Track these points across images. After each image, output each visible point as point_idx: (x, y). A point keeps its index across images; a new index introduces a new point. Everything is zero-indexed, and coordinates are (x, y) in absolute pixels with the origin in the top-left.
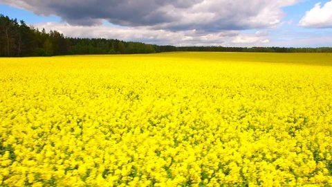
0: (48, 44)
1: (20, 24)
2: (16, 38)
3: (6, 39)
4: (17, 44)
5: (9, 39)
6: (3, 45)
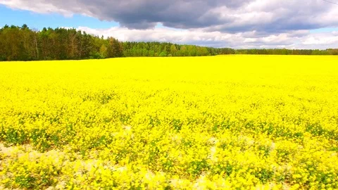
0: (104, 49)
1: (82, 33)
2: (79, 45)
3: (71, 47)
4: (79, 49)
5: (74, 47)
6: (70, 51)
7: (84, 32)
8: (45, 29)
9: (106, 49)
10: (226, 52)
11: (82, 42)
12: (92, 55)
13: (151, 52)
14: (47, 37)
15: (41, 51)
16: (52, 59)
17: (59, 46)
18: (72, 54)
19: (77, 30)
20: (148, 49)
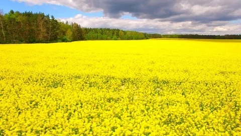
0: (69, 33)
1: (51, 18)
2: (48, 29)
3: (40, 30)
4: (48, 33)
5: (43, 30)
6: (39, 34)
7: (52, 17)
8: (12, 12)
9: (71, 33)
10: (155, 36)
11: (51, 26)
12: (60, 39)
13: (104, 36)
14: (14, 19)
15: (7, 34)
16: (21, 42)
17: (28, 28)
18: (41, 37)
19: (45, 15)
20: (102, 34)
